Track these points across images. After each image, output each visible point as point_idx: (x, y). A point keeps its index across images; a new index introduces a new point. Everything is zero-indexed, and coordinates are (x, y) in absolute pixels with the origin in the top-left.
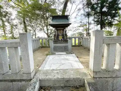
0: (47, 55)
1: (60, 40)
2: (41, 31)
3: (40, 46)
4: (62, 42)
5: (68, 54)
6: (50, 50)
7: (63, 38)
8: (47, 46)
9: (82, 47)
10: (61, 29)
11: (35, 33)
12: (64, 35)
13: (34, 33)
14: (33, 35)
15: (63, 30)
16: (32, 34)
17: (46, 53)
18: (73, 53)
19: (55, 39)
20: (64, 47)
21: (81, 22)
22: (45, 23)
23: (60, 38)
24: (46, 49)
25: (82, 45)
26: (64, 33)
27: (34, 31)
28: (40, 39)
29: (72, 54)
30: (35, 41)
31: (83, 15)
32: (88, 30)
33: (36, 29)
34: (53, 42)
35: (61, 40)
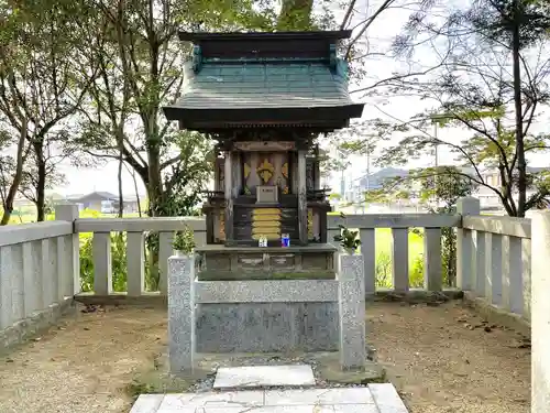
0: (135, 391)
1: (263, 242)
2: (93, 150)
3: (77, 290)
4: (282, 261)
5: (330, 383)
6: (165, 336)
7: (290, 224)
8: (145, 290)
9: (465, 313)
10: (274, 145)
11: (41, 164)
12: (302, 205)
13: (30, 165)
14: (18, 178)
15: (291, 158)
16: (9, 176)
17: (128, 363)
18: (382, 379)
19: (220, 232)
20: (293, 311)
21: (449, 85)
22: (130, 80)
23: (266, 227)
24: (130, 320)
25: (460, 295)
26: (301, 185)
27: (27, 142)
28: (75, 228)
29: (365, 383)
30: (27, 249)
31: (466, 25)
32: (514, 149)
33: (49, 125)
34: (199, 263)
35: (270, 243)
